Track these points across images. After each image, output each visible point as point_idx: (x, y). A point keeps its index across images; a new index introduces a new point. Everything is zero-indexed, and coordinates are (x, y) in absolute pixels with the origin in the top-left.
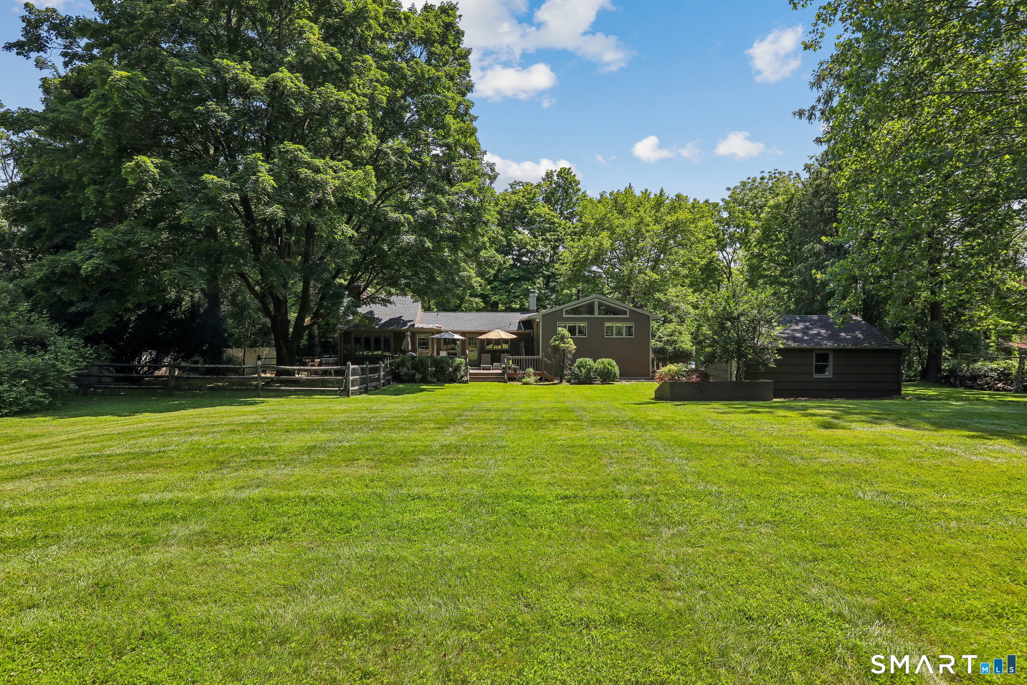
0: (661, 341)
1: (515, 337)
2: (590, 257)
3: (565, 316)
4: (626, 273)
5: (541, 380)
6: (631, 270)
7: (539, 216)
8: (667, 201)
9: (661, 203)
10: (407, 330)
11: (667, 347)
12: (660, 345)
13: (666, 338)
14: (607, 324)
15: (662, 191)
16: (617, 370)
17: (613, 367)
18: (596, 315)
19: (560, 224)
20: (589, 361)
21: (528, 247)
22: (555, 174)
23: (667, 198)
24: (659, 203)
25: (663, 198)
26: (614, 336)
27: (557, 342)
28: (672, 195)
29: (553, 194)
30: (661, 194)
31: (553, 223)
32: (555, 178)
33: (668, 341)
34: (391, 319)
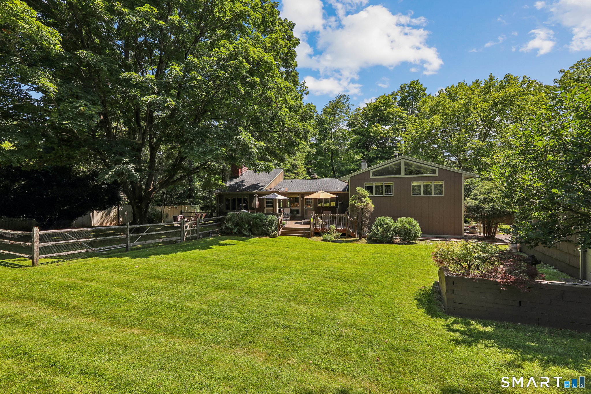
0: (475, 199)
1: (335, 196)
2: (424, 136)
3: (371, 177)
4: (454, 143)
5: (343, 235)
6: (458, 141)
7: (392, 114)
8: (496, 84)
9: (489, 86)
10: (255, 193)
11: (483, 205)
12: (474, 203)
13: (482, 196)
14: (414, 184)
15: (491, 76)
16: (418, 229)
17: (414, 226)
18: (403, 175)
19: (407, 118)
20: (388, 220)
21: (382, 135)
22: (407, 86)
23: (497, 81)
24: (489, 87)
25: (492, 82)
26: (422, 195)
27: (353, 202)
28: (501, 78)
29: (405, 100)
30: (491, 79)
31: (402, 118)
32: (407, 89)
33: (485, 199)
34: (252, 185)
